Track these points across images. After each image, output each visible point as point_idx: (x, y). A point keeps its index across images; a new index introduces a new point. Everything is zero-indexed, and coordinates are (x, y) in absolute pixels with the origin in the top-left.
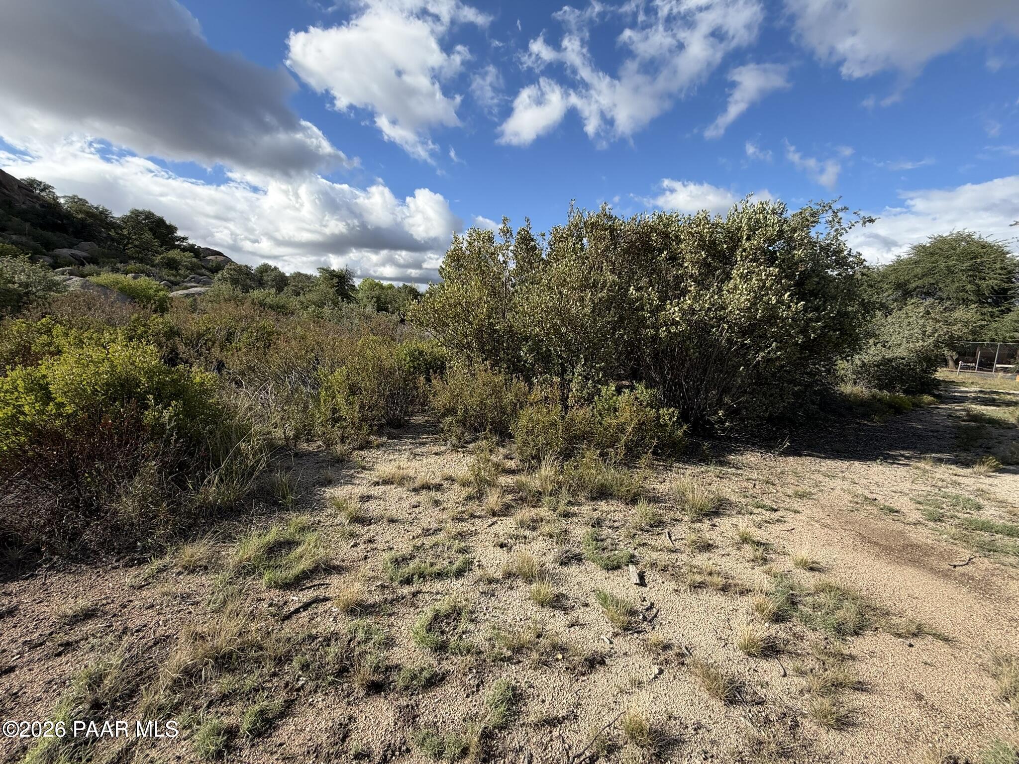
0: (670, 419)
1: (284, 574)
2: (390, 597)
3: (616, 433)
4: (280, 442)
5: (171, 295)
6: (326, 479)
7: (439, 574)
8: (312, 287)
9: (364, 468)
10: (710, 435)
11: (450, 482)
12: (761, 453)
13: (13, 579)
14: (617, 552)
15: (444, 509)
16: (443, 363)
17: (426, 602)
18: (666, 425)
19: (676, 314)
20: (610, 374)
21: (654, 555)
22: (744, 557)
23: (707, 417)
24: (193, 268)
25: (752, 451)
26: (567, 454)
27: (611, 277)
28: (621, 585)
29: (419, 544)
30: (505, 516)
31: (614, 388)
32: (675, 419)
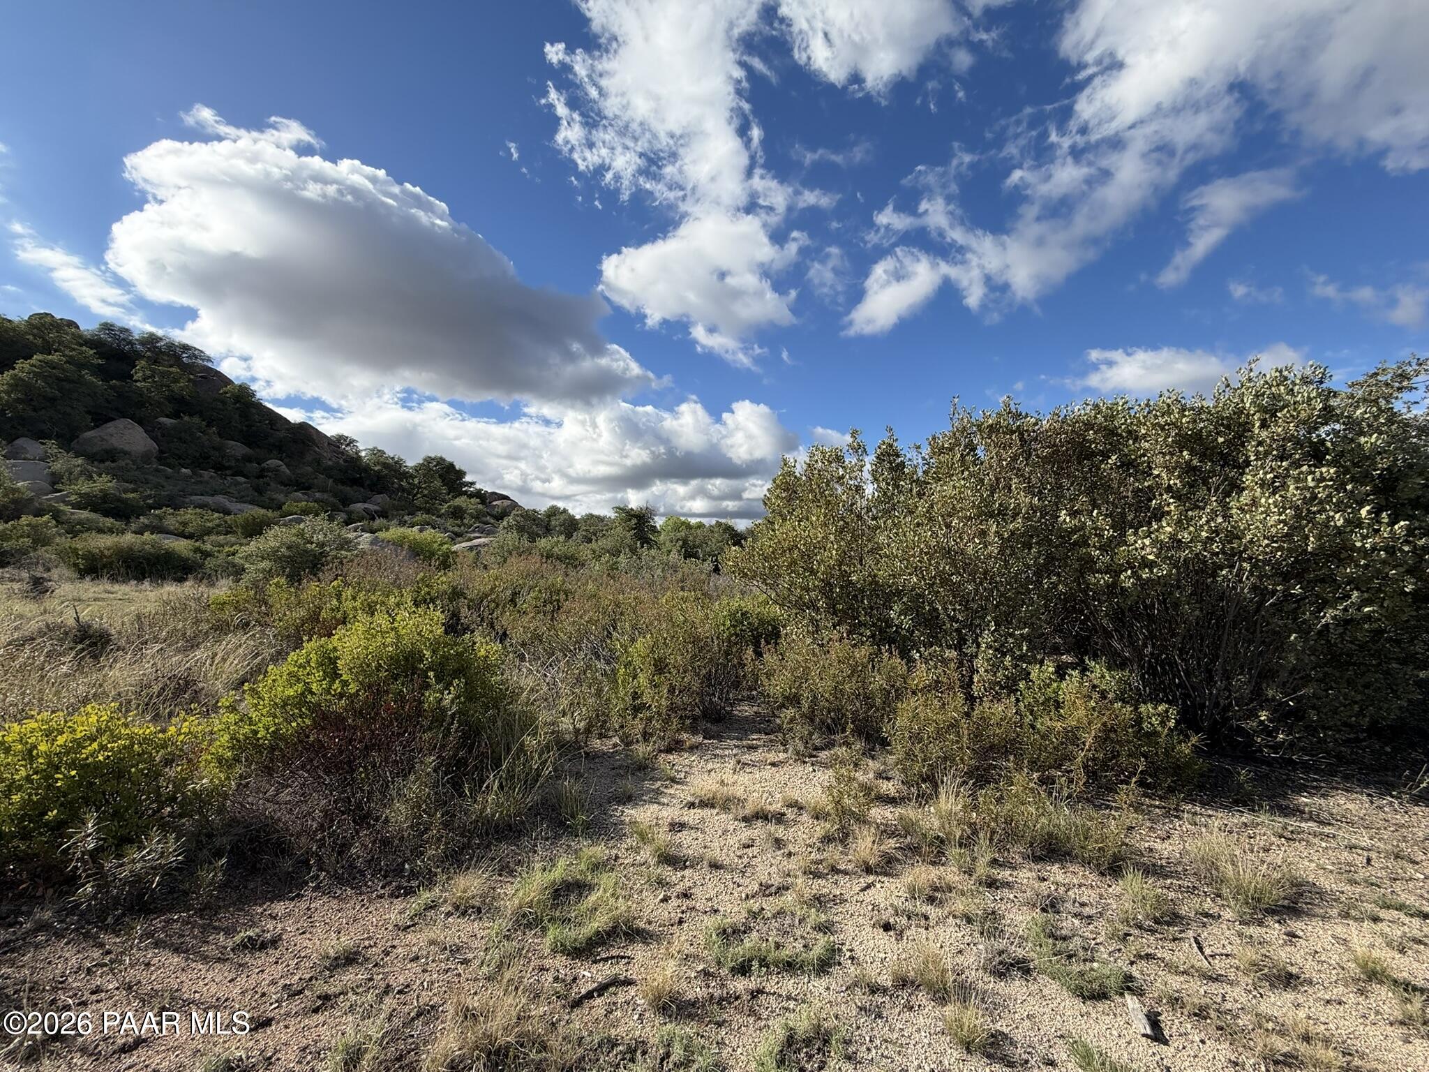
0: (1163, 723)
1: (573, 934)
2: (717, 993)
3: (1062, 743)
4: (567, 737)
5: (455, 548)
6: (624, 793)
7: (789, 964)
8: (607, 530)
9: (673, 780)
10: (1248, 754)
11: (795, 810)
12: (1369, 795)
13: (279, 897)
14: (1095, 965)
15: (790, 854)
16: (775, 628)
17: (772, 1012)
18: (1156, 733)
19: (1148, 550)
20: (1040, 646)
21: (1175, 982)
22: (1377, 1013)
23: (1234, 722)
24: (477, 517)
25: (1347, 791)
26: (980, 776)
27: (1024, 500)
28: (1115, 1033)
29: (756, 908)
30: (886, 874)
31: (1051, 669)
32: (1172, 723)
